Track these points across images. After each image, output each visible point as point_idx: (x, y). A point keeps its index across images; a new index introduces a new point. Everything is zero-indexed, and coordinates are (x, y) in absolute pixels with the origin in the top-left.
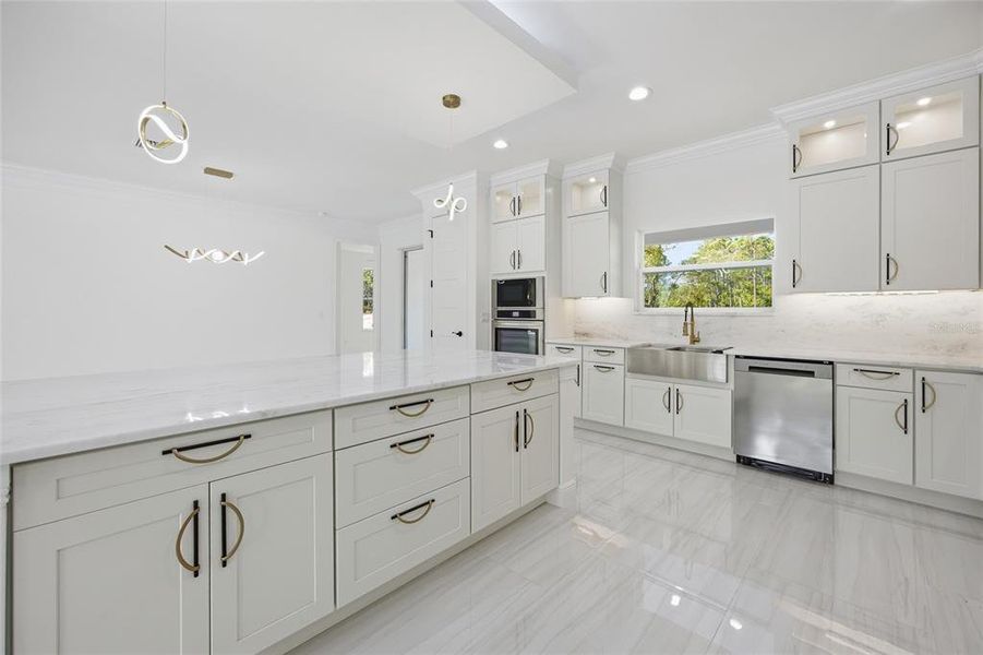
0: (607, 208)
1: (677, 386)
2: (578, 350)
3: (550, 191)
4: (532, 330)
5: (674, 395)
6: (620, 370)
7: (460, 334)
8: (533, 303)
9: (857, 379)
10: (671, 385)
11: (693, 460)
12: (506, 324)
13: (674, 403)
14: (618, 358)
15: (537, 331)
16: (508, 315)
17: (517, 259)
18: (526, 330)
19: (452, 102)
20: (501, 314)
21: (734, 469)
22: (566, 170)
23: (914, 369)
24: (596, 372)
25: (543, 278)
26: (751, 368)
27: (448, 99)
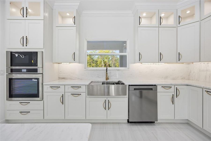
0: (75, 25)
1: (108, 99)
2: (62, 87)
3: (47, 15)
4: (35, 79)
5: (107, 102)
6: (84, 95)
8: (36, 64)
9: (163, 90)
10: (106, 99)
12: (15, 76)
13: (107, 106)
14: (83, 89)
15: (38, 79)
17: (25, 40)
18: (32, 79)
22: (55, 4)
23: (175, 85)
24: (72, 97)
25: (42, 52)
26: (135, 89)
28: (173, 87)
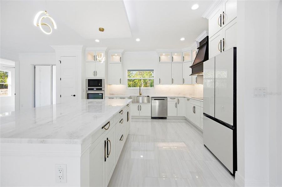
0: (121, 63)
2: (115, 98)
4: (101, 94)
5: (139, 106)
7: (74, 96)
8: (101, 86)
9: (171, 100)
11: (145, 120)
16: (92, 89)
17: (95, 73)
18: (99, 94)
19: (102, 30)
20: (89, 89)
21: (151, 120)
23: (177, 97)
25: (104, 79)
27: (101, 29)
28: (176, 98)
